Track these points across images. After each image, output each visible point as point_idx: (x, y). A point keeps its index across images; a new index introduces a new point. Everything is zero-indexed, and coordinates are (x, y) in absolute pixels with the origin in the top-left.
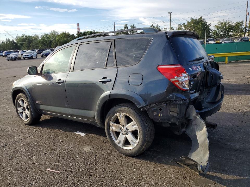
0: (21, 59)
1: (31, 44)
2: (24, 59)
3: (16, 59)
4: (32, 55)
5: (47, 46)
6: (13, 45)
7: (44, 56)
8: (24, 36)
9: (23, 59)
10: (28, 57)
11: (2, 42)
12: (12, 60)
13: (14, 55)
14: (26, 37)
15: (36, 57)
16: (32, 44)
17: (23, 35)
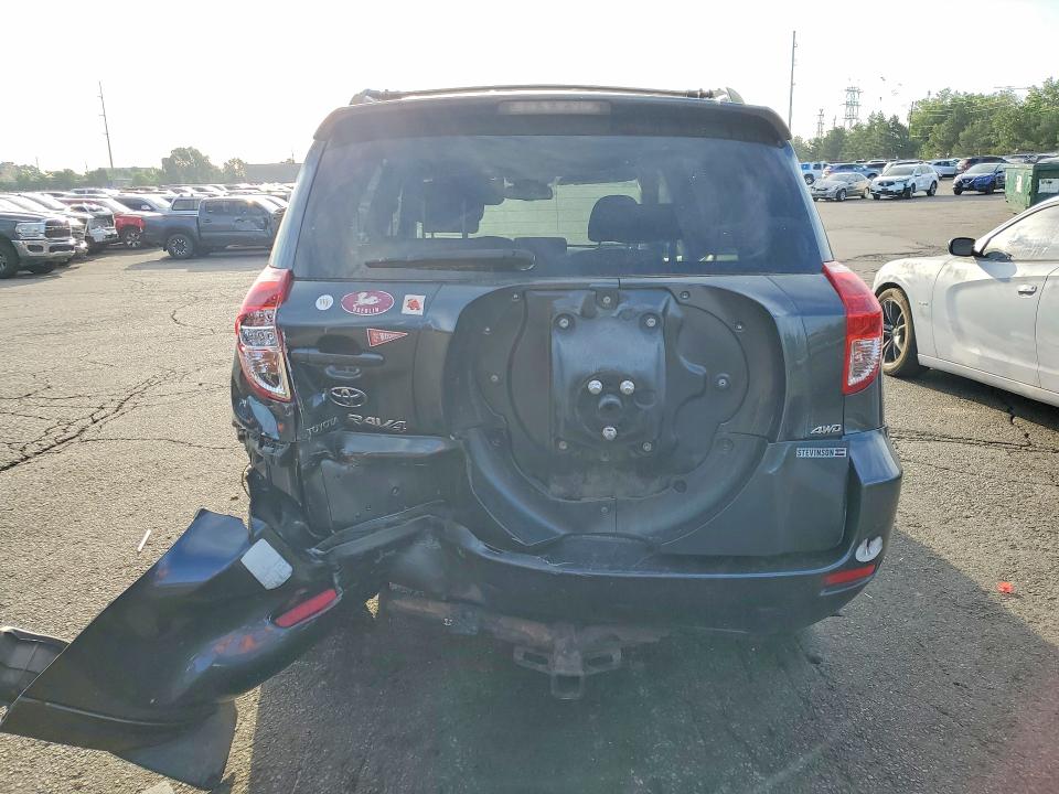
0: (863, 197)
1: (964, 130)
2: (877, 198)
3: (843, 197)
4: (909, 185)
5: (1037, 143)
6: (890, 139)
7: (966, 189)
8: (945, 97)
9: (871, 196)
10: (890, 188)
11: (855, 128)
12: (829, 200)
13: (839, 179)
14: (954, 100)
15: (930, 193)
16: (966, 132)
17: (945, 94)
